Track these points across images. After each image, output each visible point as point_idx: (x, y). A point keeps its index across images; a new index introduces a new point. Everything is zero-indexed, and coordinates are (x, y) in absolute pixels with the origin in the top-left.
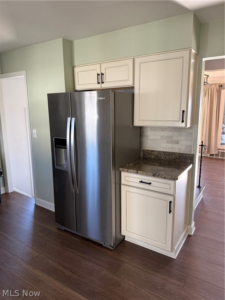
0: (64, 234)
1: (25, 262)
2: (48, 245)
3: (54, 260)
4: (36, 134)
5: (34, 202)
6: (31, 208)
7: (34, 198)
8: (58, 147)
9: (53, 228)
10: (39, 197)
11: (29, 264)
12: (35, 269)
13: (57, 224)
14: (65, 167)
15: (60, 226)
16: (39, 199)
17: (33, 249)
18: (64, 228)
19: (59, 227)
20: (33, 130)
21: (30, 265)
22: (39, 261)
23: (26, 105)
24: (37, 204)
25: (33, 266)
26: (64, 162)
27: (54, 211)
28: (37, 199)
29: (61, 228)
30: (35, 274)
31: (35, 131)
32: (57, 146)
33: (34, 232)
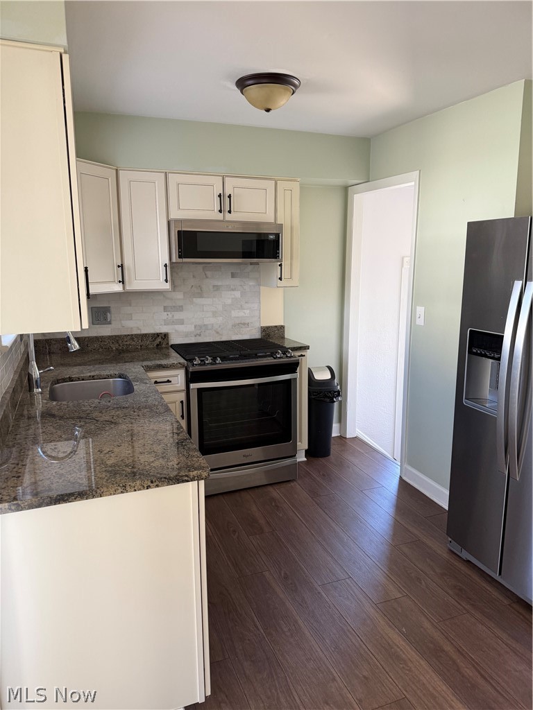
0: (464, 568)
1: (370, 601)
2: (423, 583)
3: (435, 624)
4: (422, 317)
5: (398, 471)
6: (392, 486)
7: (399, 464)
8: (476, 354)
9: (440, 546)
10: (410, 464)
11: (378, 610)
12: (390, 627)
13: (450, 539)
14: (487, 405)
15: (456, 548)
16: (410, 468)
17: (389, 578)
18: (465, 555)
19: (452, 549)
20: (417, 307)
21: (380, 612)
22: (400, 610)
23: (407, 250)
24: (404, 478)
25: (386, 618)
26: (486, 391)
27: (447, 508)
28: (406, 466)
29: (458, 554)
30: (389, 637)
31: (420, 310)
32: (474, 351)
33: (393, 540)
